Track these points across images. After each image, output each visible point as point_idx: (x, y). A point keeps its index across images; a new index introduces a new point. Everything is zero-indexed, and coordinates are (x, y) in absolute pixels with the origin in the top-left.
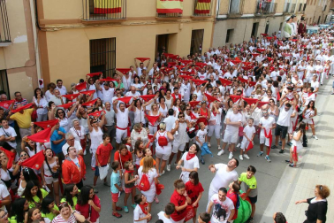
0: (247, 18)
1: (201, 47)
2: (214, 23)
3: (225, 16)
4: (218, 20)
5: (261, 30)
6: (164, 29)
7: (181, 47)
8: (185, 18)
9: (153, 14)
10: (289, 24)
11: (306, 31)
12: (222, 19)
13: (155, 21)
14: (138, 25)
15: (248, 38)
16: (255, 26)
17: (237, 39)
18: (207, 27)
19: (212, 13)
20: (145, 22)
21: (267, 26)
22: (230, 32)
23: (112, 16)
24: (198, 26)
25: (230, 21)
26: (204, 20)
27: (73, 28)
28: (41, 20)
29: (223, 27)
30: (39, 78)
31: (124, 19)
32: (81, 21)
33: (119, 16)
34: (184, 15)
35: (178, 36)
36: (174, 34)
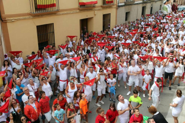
0: (138, 4)
1: (109, 25)
2: (117, 9)
3: (123, 4)
4: (119, 6)
5: (148, 12)
6: (85, 15)
7: (96, 27)
8: (98, 7)
9: (77, 6)
10: (165, 5)
11: (177, 9)
12: (122, 6)
13: (78, 11)
14: (67, 14)
15: (140, 17)
16: (144, 9)
17: (133, 18)
18: (112, 12)
19: (115, 3)
20: (72, 12)
21: (152, 8)
22: (127, 14)
23: (50, 9)
24: (106, 12)
25: (127, 7)
26: (110, 7)
27: (25, 19)
28: (3, 15)
29: (123, 11)
30: (5, 54)
31: (58, 11)
32: (30, 14)
33: (55, 9)
34: (97, 5)
35: (94, 19)
36: (91, 18)
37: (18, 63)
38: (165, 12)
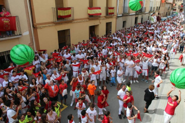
0: (132, 15)
1: (111, 30)
2: (117, 19)
3: (121, 15)
4: (118, 17)
5: (139, 21)
6: (93, 23)
7: (101, 32)
8: (102, 17)
9: (87, 16)
10: (152, 17)
11: (161, 19)
12: (120, 17)
13: (88, 20)
14: (80, 22)
15: (133, 25)
16: (136, 19)
17: (128, 25)
18: (113, 21)
19: (115, 14)
20: (83, 21)
21: (142, 18)
22: (124, 23)
24: (109, 21)
25: (124, 17)
26: (111, 17)
27: (49, 26)
28: (34, 24)
29: (121, 20)
30: (35, 51)
31: (73, 20)
32: (53, 23)
33: (71, 18)
34: (101, 16)
35: (100, 26)
36: (97, 25)
37: (44, 58)
38: (152, 22)
